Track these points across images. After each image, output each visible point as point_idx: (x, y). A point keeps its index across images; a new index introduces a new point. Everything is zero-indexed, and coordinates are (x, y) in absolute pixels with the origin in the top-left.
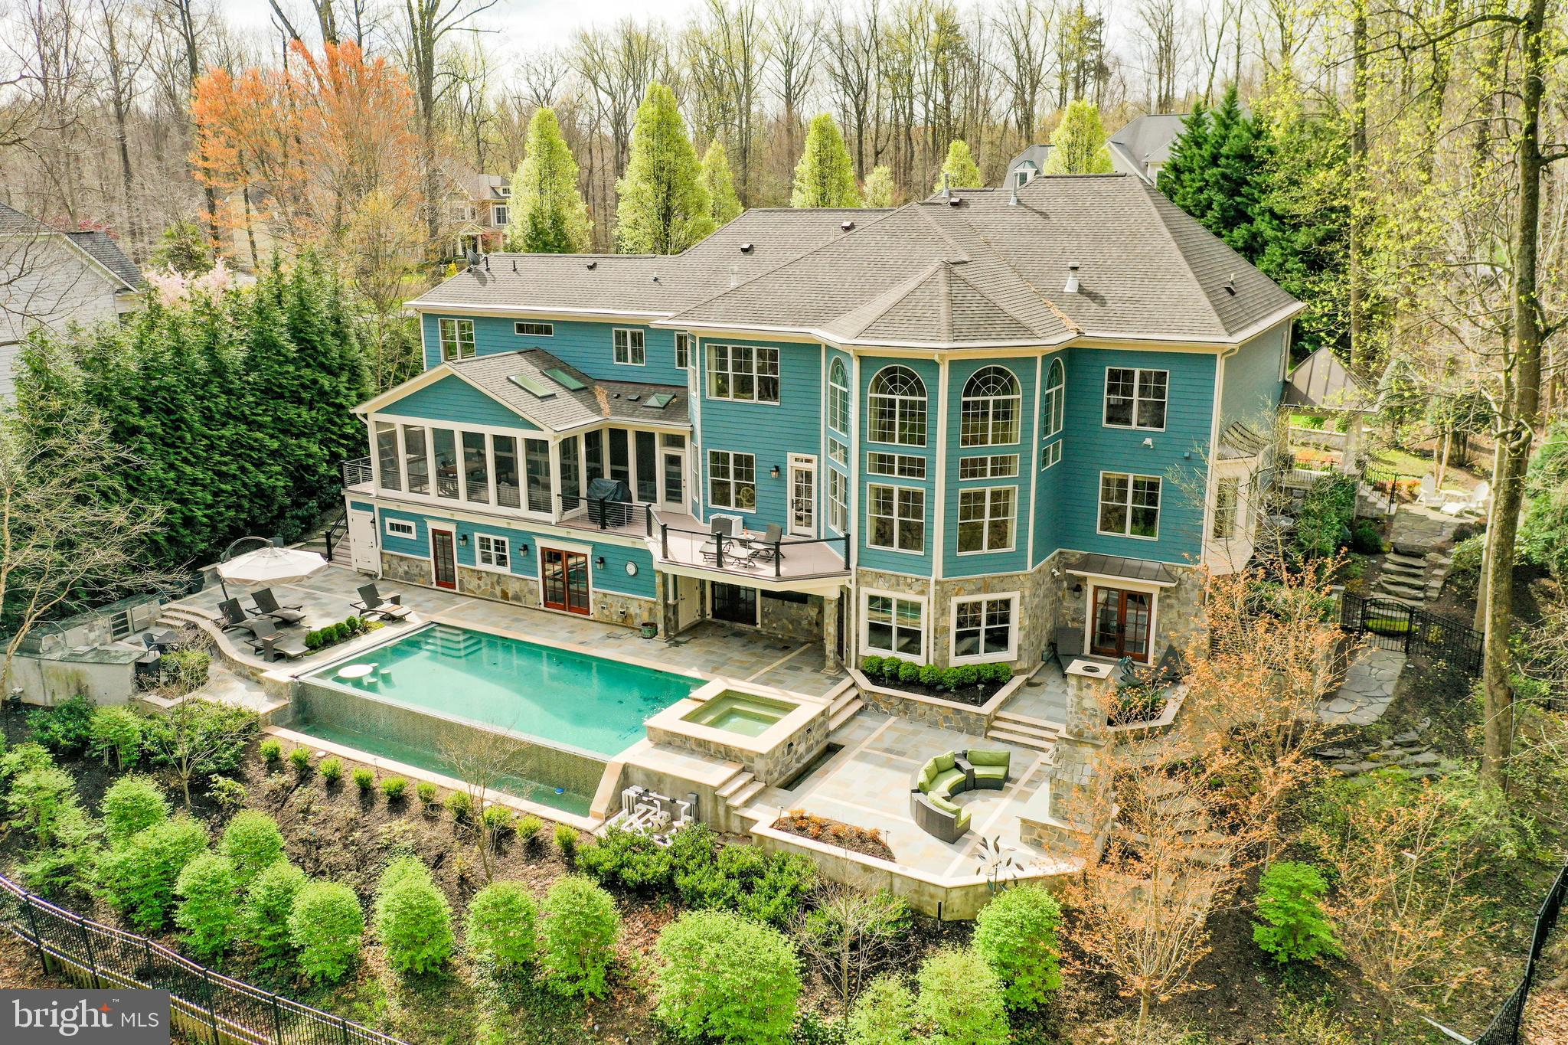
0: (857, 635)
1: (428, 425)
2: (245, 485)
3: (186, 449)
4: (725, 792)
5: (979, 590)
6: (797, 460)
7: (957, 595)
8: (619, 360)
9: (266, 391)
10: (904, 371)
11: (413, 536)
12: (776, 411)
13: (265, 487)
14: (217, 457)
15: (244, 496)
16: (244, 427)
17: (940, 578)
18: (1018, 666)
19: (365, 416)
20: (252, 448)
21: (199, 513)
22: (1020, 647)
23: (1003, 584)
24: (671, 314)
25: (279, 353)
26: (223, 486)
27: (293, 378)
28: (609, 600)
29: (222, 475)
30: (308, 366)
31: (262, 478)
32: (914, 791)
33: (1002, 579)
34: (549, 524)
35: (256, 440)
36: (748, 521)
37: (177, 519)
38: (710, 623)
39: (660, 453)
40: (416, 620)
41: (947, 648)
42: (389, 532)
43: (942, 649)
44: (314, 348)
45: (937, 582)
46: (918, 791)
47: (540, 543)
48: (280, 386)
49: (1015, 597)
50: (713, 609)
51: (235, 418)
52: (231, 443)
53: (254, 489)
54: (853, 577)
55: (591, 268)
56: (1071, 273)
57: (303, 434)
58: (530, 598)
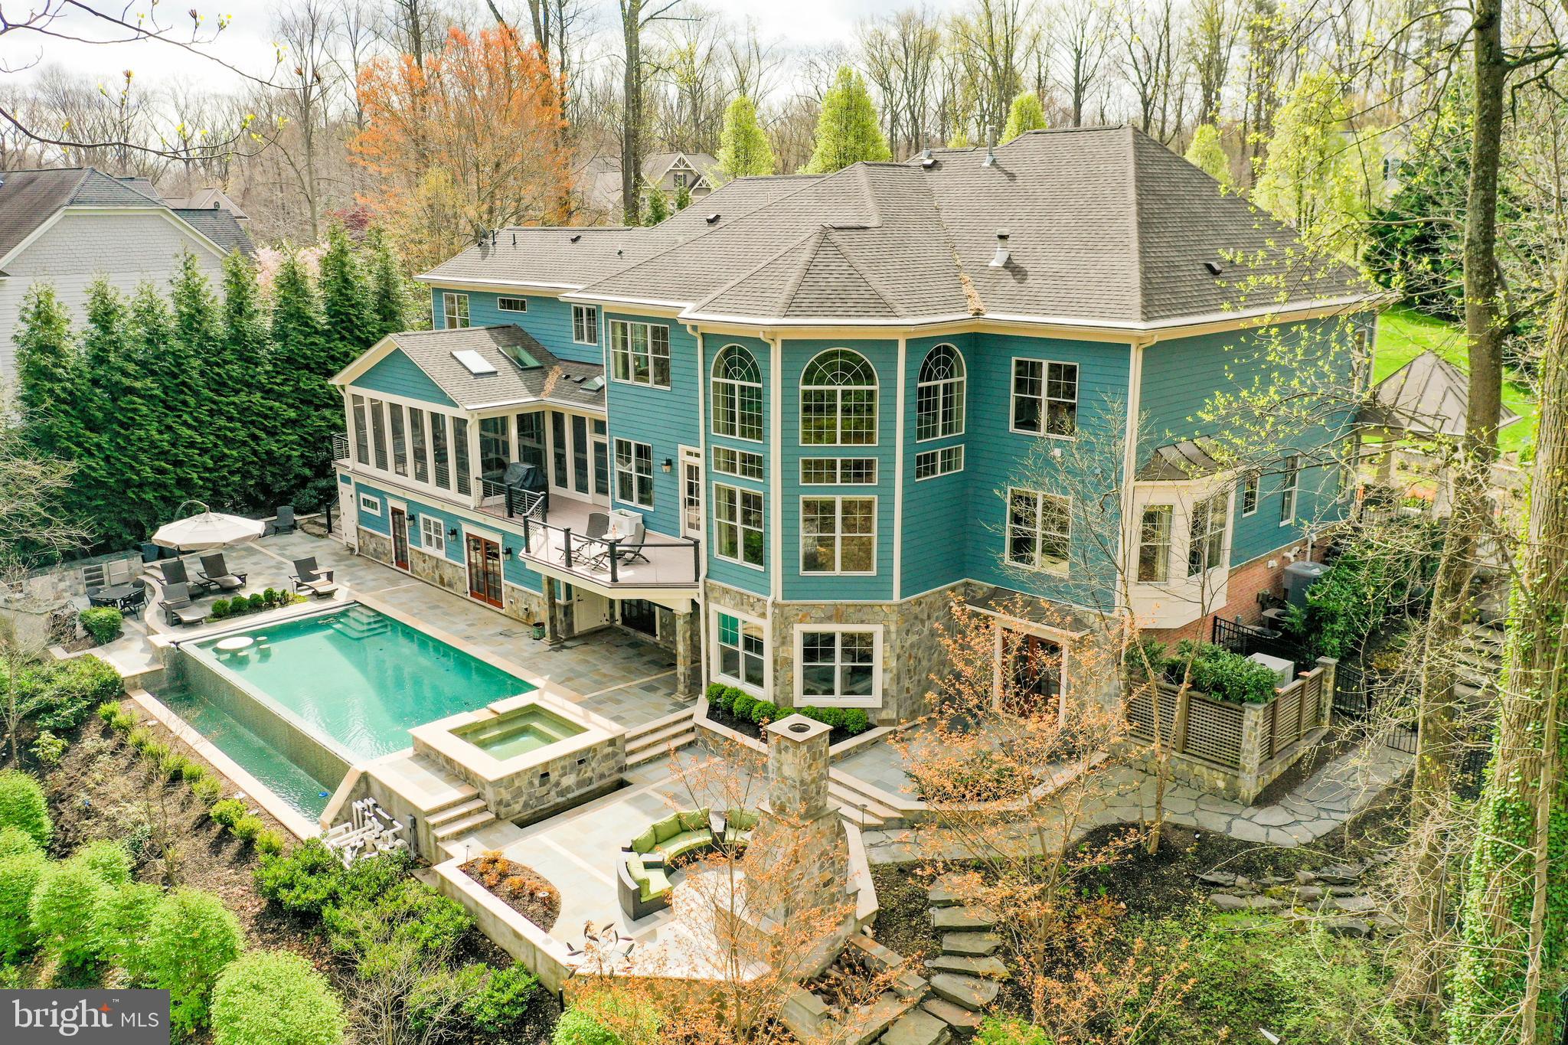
0: (708, 658)
1: (386, 398)
2: (255, 453)
3: (191, 413)
4: (432, 820)
5: (829, 619)
6: (689, 454)
7: (801, 622)
8: (578, 339)
9: (289, 360)
10: (742, 352)
11: (378, 513)
12: (667, 397)
13: (277, 455)
14: (222, 422)
15: (253, 462)
16: (259, 395)
17: (779, 599)
18: (884, 715)
19: (343, 387)
20: (266, 417)
21: (195, 476)
22: (885, 693)
23: (861, 614)
24: (580, 287)
25: (307, 325)
26: (226, 451)
27: (323, 350)
28: (516, 594)
29: (229, 442)
30: (343, 338)
31: (274, 447)
32: (624, 850)
33: (860, 608)
34: (467, 507)
35: (271, 409)
36: (648, 519)
37: (170, 480)
38: (617, 630)
39: (591, 438)
40: (341, 598)
41: (791, 683)
42: (364, 508)
43: (785, 684)
44: (351, 321)
45: (774, 604)
46: (630, 850)
47: (466, 529)
48: (305, 357)
49: (877, 630)
50: (623, 614)
51: (249, 385)
52: (243, 411)
53: (264, 457)
54: (701, 590)
55: (574, 240)
56: (1000, 243)
57: (327, 406)
58: (459, 585)
